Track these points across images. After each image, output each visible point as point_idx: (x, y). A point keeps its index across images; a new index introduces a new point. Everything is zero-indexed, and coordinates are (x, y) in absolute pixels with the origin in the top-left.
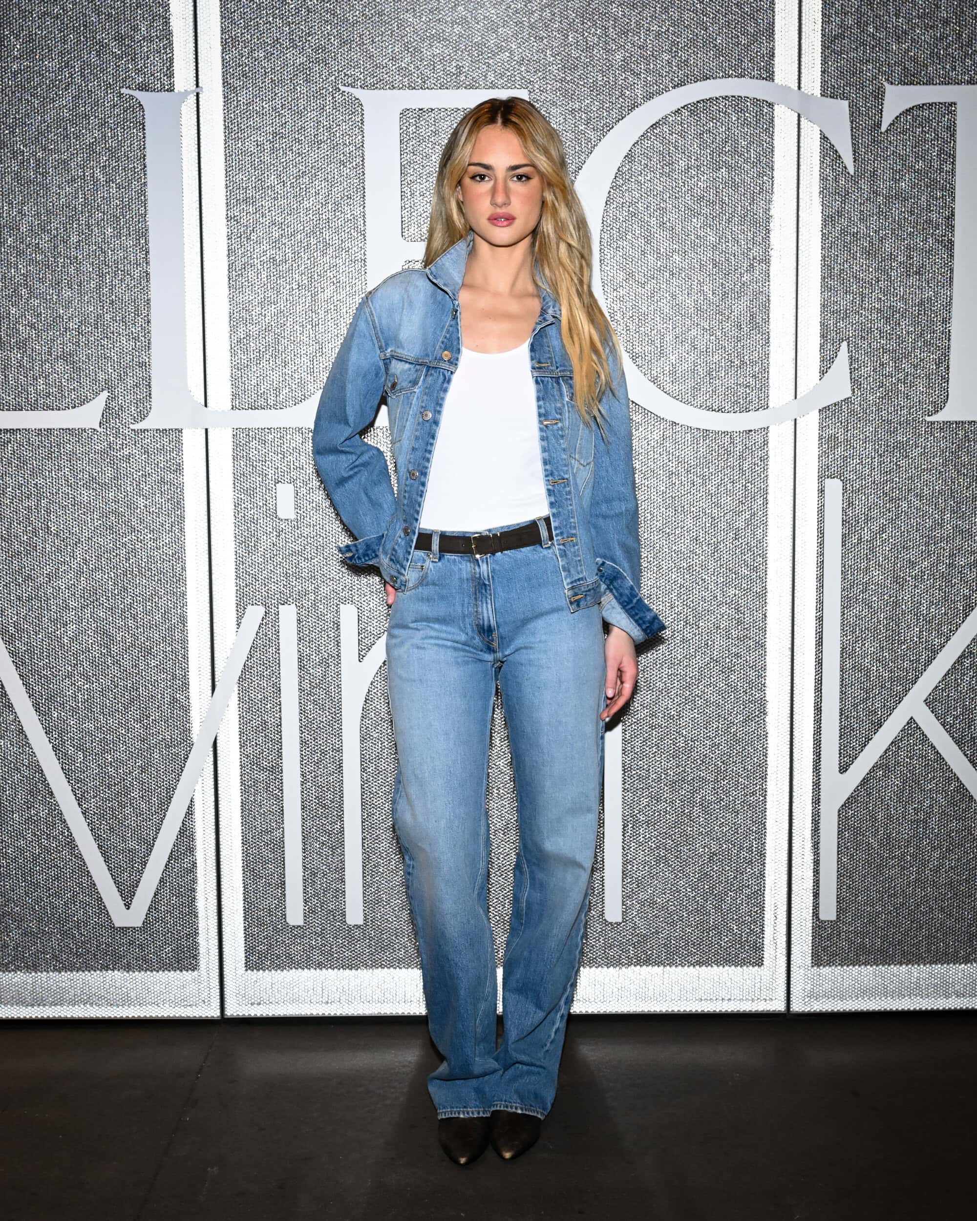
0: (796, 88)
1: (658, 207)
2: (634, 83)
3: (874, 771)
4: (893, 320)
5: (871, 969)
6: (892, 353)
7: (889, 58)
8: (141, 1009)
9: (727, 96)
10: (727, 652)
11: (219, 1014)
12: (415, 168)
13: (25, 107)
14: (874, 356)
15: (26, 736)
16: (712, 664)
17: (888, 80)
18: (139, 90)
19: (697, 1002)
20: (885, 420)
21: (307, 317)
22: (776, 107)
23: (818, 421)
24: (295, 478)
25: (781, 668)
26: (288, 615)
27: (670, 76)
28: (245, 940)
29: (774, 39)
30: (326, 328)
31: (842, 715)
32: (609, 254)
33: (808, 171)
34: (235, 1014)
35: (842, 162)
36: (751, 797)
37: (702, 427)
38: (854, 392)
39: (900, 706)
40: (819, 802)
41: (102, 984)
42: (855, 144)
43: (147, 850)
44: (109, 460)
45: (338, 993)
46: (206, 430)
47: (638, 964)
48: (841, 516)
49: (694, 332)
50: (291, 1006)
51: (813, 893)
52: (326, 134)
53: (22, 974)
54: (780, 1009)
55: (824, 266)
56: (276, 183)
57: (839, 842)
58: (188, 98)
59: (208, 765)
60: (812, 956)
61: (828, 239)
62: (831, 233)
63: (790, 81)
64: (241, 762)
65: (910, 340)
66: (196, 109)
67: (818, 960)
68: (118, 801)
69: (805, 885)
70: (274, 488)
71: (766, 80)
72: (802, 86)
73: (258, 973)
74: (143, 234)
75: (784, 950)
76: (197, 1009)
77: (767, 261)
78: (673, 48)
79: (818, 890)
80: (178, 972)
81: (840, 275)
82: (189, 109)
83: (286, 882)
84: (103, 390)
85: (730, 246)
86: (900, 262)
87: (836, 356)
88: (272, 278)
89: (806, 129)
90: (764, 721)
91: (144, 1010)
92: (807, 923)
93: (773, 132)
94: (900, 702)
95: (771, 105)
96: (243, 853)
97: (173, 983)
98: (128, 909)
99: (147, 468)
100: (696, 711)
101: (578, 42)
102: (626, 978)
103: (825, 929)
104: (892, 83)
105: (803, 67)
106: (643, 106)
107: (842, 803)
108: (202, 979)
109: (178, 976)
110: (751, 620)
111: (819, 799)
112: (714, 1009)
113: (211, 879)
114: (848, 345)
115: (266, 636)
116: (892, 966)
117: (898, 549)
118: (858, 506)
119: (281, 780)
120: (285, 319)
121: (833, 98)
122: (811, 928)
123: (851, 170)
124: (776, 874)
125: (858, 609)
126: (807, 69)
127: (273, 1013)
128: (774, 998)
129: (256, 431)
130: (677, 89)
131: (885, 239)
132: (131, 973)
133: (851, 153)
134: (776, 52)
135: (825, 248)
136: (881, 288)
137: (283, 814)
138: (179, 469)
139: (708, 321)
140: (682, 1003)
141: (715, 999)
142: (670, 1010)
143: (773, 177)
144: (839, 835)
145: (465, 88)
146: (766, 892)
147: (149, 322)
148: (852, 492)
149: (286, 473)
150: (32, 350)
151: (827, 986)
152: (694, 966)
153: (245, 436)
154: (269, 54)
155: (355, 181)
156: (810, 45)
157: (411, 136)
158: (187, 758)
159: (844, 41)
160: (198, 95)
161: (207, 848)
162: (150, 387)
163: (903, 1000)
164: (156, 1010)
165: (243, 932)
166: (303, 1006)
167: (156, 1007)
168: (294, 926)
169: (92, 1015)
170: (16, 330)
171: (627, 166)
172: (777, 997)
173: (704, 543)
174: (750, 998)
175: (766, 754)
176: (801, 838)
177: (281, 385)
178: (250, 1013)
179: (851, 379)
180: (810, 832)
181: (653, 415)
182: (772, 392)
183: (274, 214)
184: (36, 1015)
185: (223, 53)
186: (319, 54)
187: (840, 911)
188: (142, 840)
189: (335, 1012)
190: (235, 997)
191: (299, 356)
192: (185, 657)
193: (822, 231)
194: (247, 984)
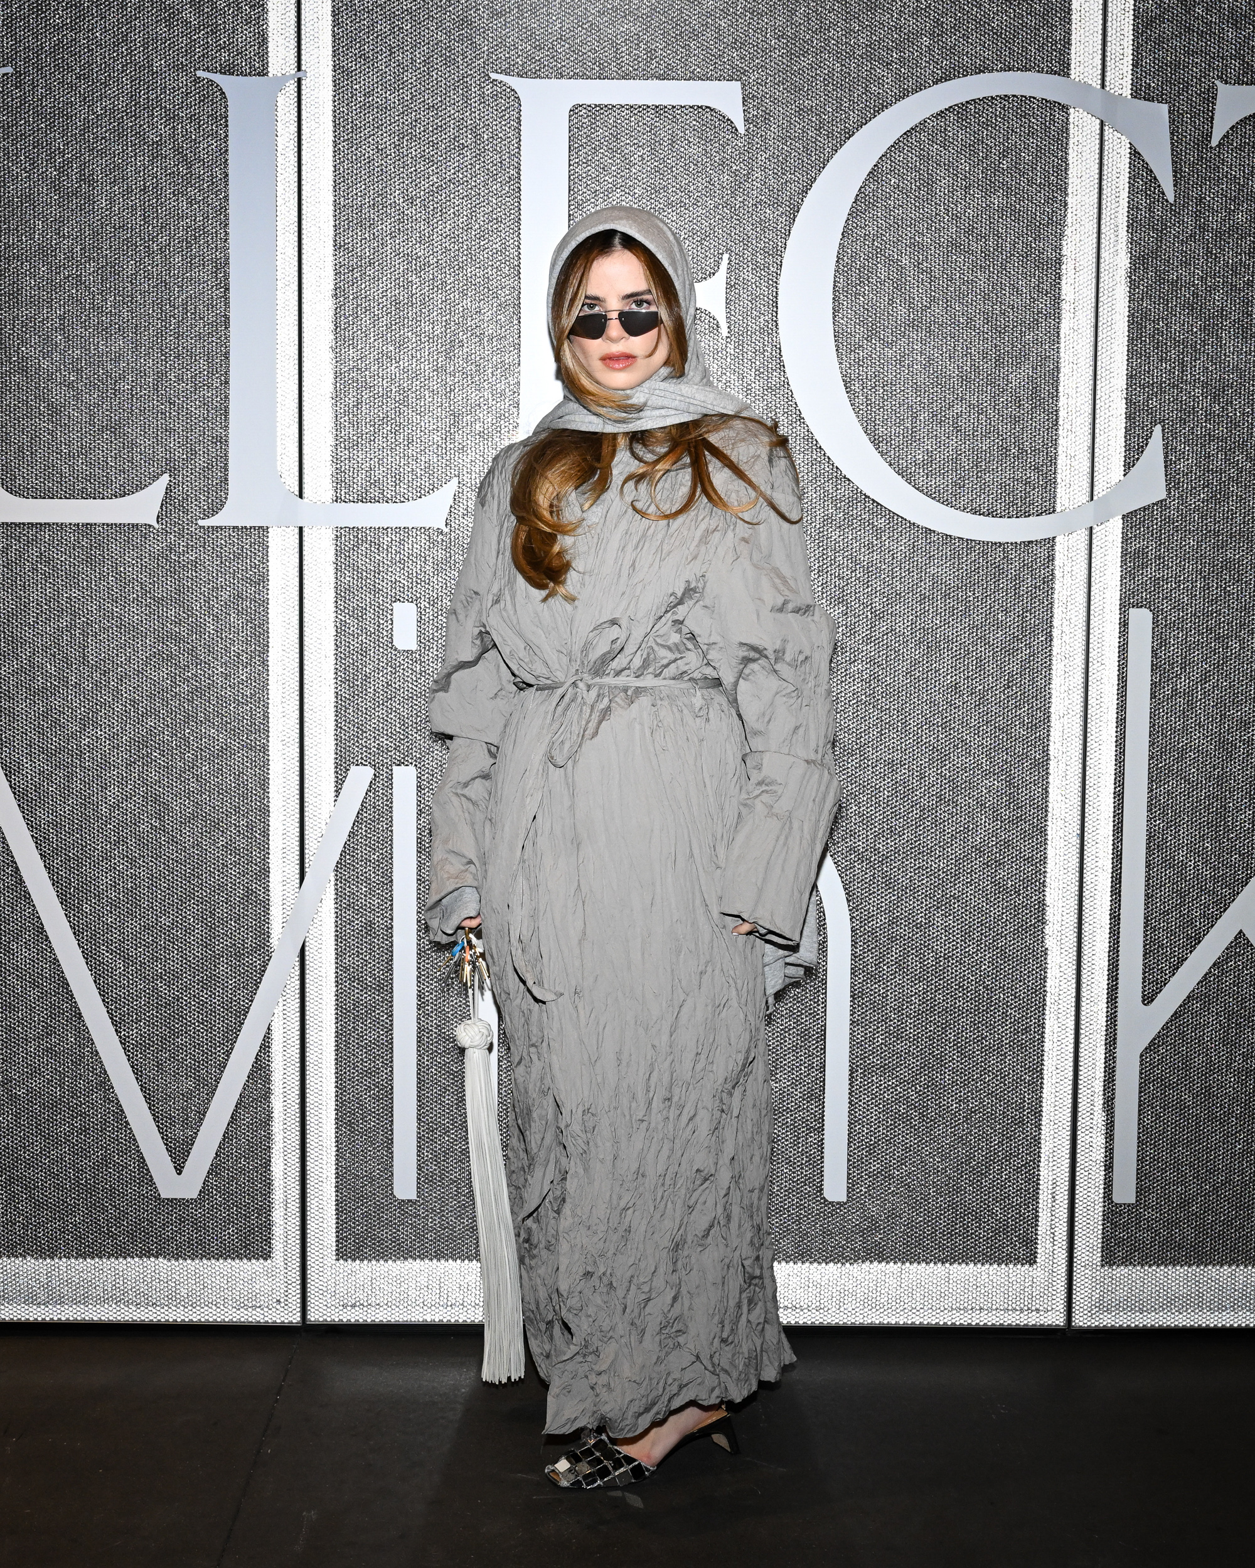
0: (1099, 87)
1: (912, 241)
2: (883, 76)
3: (1189, 1002)
4: (1223, 397)
5: (1182, 1270)
6: (1222, 441)
7: (1223, 49)
8: (194, 1310)
9: (1006, 96)
10: (994, 839)
11: (299, 1319)
12: (589, 183)
13: (68, 93)
14: (1197, 445)
15: (47, 937)
16: (973, 855)
17: (1222, 78)
18: (221, 73)
19: (946, 1311)
20: (1210, 531)
21: (439, 380)
22: (1072, 111)
23: (1121, 531)
24: (418, 595)
25: (1066, 862)
26: (405, 779)
27: (931, 67)
28: (337, 1218)
29: (1070, 20)
30: (464, 396)
31: (1147, 926)
32: (845, 303)
33: (1114, 197)
34: (321, 1319)
35: (1159, 186)
36: (1023, 1034)
37: (966, 537)
38: (1170, 493)
39: (1225, 915)
40: (1115, 1043)
41: (142, 1276)
42: (1176, 162)
43: (207, 1094)
44: (168, 567)
45: (462, 1292)
46: (301, 529)
47: (867, 1259)
48: (1150, 659)
49: (957, 409)
50: (397, 1309)
51: (1105, 1166)
52: (470, 136)
53: (33, 1261)
54: (1057, 1322)
55: (1132, 324)
56: (402, 200)
57: (1140, 1097)
58: (287, 85)
59: (292, 980)
60: (1102, 1252)
61: (1138, 288)
62: (1143, 280)
63: (1090, 77)
64: (337, 977)
65: (1246, 424)
66: (296, 99)
67: (1110, 1257)
68: (169, 1028)
69: (1094, 1155)
70: (390, 607)
71: (1059, 75)
72: (1107, 84)
73: (354, 1264)
74: (221, 266)
75: (1064, 1243)
76: (270, 1312)
77: (1057, 315)
78: (936, 30)
79: (1112, 1163)
80: (245, 1261)
81: (1153, 336)
82: (287, 99)
83: (394, 1140)
84: (163, 473)
85: (1008, 295)
86: (1234, 321)
87: (1147, 444)
88: (393, 328)
89: (1111, 141)
90: (1043, 932)
91: (198, 1313)
92: (1096, 1207)
93: (1067, 144)
94: (1225, 910)
95: (1064, 108)
96: (337, 1100)
97: (237, 1275)
98: (179, 1174)
99: (220, 579)
100: (951, 917)
101: (809, 19)
102: (851, 1277)
103: (1121, 1215)
104: (1226, 83)
105: (1108, 59)
106: (894, 107)
107: (1146, 1044)
108: (278, 1271)
109: (245, 1266)
110: (1027, 797)
111: (1115, 1039)
112: (970, 1321)
113: (293, 1135)
114: (1163, 430)
115: (374, 807)
116: (1210, 1268)
117: (1225, 704)
118: (1173, 645)
119: (391, 1002)
120: (410, 382)
121: (1148, 100)
122: (1101, 1214)
123: (1170, 196)
124: (1055, 1140)
125: (1170, 784)
126: (1113, 61)
127: (373, 1318)
128: (1049, 1308)
129: (368, 532)
130: (940, 86)
131: (1214, 289)
132: (181, 1261)
133: (1171, 174)
134: (1073, 37)
135: (1134, 300)
136: (1208, 354)
137: (391, 1048)
138: (262, 580)
139: (976, 394)
140: (926, 1313)
141: (970, 1307)
142: (909, 1322)
143: (1066, 204)
144: (1140, 1088)
145: (657, 78)
146: (1041, 1164)
147: (227, 383)
148: (1166, 626)
149: (406, 588)
150: (69, 417)
151: (1121, 1293)
152: (943, 1263)
153: (352, 537)
154: (397, 28)
155: (507, 199)
156: (1118, 29)
157: (584, 141)
158: (264, 971)
159: (1163, 25)
160: (299, 81)
161: (289, 1092)
162: (226, 470)
163: (1224, 1313)
164: (214, 1313)
165: (334, 1208)
166: (413, 1310)
167: (214, 1308)
168: (403, 1201)
169: (127, 1318)
170: (48, 390)
171: (872, 186)
172: (1054, 1306)
173: (965, 692)
174: (1018, 1308)
175: (1045, 977)
176: (1089, 1091)
177: (402, 470)
178: (341, 1317)
179: (1166, 476)
180: (1102, 1084)
181: (900, 519)
182: (1060, 491)
183: (397, 242)
184: (51, 1316)
185: (334, 26)
186: (463, 29)
187: (1140, 1191)
188: (200, 1081)
189: (457, 1318)
190: (321, 1296)
191: (427, 431)
192: (266, 834)
193: (1130, 277)
194: (337, 1278)
